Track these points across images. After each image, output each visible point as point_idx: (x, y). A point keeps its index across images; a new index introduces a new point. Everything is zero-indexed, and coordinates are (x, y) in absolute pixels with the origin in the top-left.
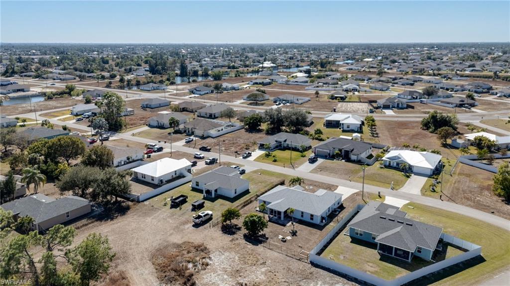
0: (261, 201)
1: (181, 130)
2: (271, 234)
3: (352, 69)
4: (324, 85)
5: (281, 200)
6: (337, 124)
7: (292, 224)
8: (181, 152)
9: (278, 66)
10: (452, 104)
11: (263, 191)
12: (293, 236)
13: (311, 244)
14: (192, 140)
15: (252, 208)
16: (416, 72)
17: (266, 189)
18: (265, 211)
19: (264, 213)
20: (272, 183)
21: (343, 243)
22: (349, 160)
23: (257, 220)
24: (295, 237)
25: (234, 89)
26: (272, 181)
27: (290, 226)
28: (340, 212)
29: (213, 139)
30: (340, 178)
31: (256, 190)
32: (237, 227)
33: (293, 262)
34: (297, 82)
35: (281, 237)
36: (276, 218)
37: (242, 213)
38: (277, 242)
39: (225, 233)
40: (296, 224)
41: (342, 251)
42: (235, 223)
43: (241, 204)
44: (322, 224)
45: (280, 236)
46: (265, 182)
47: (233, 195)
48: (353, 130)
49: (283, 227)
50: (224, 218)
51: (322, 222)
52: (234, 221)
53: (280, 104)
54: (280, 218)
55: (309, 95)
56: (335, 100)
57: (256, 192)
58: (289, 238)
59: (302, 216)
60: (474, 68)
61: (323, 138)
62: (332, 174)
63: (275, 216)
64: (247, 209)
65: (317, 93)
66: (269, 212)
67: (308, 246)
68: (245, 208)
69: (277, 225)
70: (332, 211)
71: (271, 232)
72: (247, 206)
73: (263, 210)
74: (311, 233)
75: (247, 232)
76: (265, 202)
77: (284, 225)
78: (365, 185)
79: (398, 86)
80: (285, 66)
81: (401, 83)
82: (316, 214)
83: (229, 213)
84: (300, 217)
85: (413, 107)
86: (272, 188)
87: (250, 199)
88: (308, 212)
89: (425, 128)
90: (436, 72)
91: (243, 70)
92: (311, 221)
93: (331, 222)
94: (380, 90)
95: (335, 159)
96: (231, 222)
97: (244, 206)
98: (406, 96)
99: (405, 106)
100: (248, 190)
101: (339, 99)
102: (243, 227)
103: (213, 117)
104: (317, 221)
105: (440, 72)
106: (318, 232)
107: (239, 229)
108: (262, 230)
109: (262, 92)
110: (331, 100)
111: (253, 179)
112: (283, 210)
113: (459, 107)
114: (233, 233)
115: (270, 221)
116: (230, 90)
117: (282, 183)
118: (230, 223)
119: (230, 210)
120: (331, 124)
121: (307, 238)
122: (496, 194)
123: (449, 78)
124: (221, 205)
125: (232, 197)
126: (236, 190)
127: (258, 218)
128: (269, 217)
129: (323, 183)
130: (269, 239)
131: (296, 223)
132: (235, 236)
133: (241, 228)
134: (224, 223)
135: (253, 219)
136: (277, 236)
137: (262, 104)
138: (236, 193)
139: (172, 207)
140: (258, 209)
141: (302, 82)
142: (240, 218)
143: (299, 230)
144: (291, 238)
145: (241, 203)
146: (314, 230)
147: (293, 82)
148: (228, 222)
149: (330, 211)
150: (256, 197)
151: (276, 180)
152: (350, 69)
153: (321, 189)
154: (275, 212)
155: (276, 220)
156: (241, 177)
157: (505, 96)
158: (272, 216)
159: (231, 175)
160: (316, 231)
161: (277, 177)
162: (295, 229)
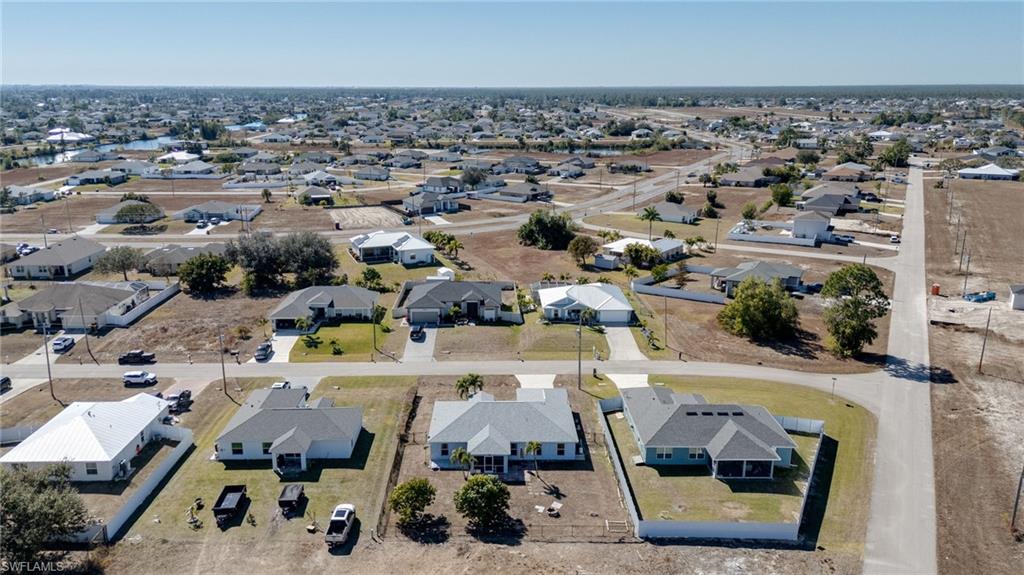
1: (11, 321)
2: (515, 509)
3: (276, 141)
4: (258, 177)
5: (485, 431)
6: (382, 254)
7: (532, 474)
8: (73, 379)
9: (98, 138)
10: (519, 196)
12: (558, 498)
13: (605, 504)
14: (73, 344)
15: (419, 468)
16: (402, 142)
21: (651, 482)
22: (481, 321)
24: (563, 499)
25: (39, 198)
26: (388, 397)
27: (533, 480)
29: (127, 331)
30: (499, 359)
31: (382, 425)
33: (615, 550)
34: (189, 172)
35: (540, 509)
41: (665, 498)
44: (584, 458)
45: (537, 507)
46: (378, 402)
48: (422, 262)
49: (522, 487)
51: (577, 452)
53: (205, 226)
54: (500, 470)
55: (249, 199)
56: (314, 207)
57: (385, 430)
58: (557, 505)
59: (540, 453)
60: (482, 133)
61: (387, 286)
62: (477, 355)
63: (489, 469)
65: (267, 194)
66: (472, 465)
67: (604, 508)
68: (404, 472)
71: (513, 505)
72: (403, 467)
74: (583, 482)
76: (445, 445)
77: (522, 483)
79: (396, 171)
80: (114, 137)
81: (400, 164)
82: (570, 441)
84: (537, 457)
85: (468, 208)
89: (528, 242)
90: (432, 141)
91: (14, 151)
92: (561, 458)
93: (587, 448)
94: (376, 180)
95: (455, 323)
97: (396, 468)
98: (437, 189)
99: (457, 206)
100: (363, 431)
101: (324, 204)
103: (67, 275)
105: (439, 141)
106: (590, 474)
109: (141, 200)
110: (305, 207)
112: (505, 451)
113: (532, 200)
114: (443, 537)
116: (32, 202)
120: (372, 254)
121: (586, 495)
122: (733, 334)
123: (465, 151)
124: (342, 482)
125: (347, 456)
130: (525, 522)
136: (533, 509)
137: (162, 229)
139: (224, 526)
140: (433, 465)
141: (202, 172)
143: (557, 483)
144: (561, 505)
145: (378, 464)
146: (582, 474)
147: (179, 173)
152: (271, 141)
154: (489, 460)
157: (571, 177)
158: (480, 471)
160: (587, 475)
162: (548, 483)
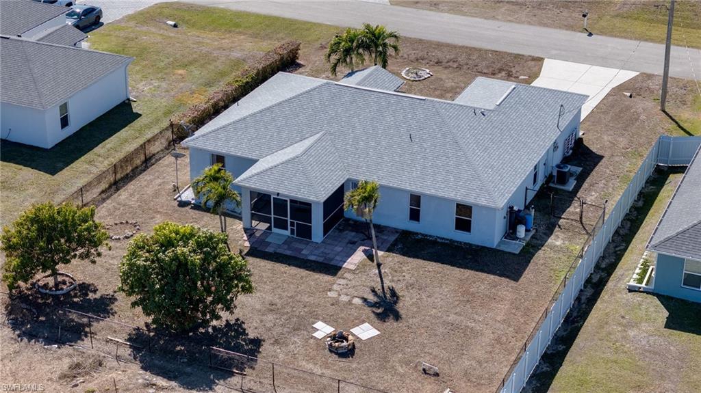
0: (197, 152)
2: (270, 317)
5: (307, 143)
7: (370, 257)
11: (201, 101)
12: (382, 317)
13: (479, 353)
15: (157, 194)
17: (216, 92)
18: (227, 205)
19: (226, 215)
20: (237, 63)
21: (632, 333)
23: (197, 258)
24: (391, 324)
26: (237, 54)
27: (361, 268)
28: (581, 179)
30: (542, 24)
31: (163, 102)
32: (91, 296)
35: (323, 330)
36: (288, 233)
37: (109, 221)
38: (312, 359)
39: (31, 336)
40: (390, 260)
41: (637, 378)
42: (80, 278)
43: (99, 178)
44: (515, 247)
45: (319, 325)
46: (205, 60)
47: (50, 134)
49: (327, 278)
50: (15, 262)
51: (511, 233)
52: (76, 270)
54: (305, 232)
57: (169, 112)
58: (365, 332)
59: (415, 215)
62: (504, 8)
63: (281, 225)
64: (134, 202)
66: (246, 210)
67: (465, 363)
68: (123, 195)
69: (293, 270)
70: (549, 178)
71: (272, 308)
72: (131, 186)
73: (218, 203)
74: (470, 298)
75: (150, 320)
76: (219, 159)
77: (331, 268)
78: (674, 50)
82: (483, 202)
83: (41, 230)
84: (404, 223)
86: (246, 89)
87: (143, 146)
88: (442, 194)
92: (461, 236)
93: (549, 231)
96: (55, 273)
97: (116, 185)
100: (126, 104)
102: (121, 296)
104: (489, 232)
106: (504, 286)
107: (103, 307)
108: (229, 307)
111: (142, 53)
112: (317, 193)
114: (75, 333)
115: (254, 252)
117: (289, 63)
118: (51, 281)
119: (45, 214)
121: (454, 327)
125: (49, 147)
126: (64, 108)
127: (200, 245)
128: (249, 232)
129: (470, 51)
130: (266, 348)
131: (389, 250)
132: (85, 345)
133: (113, 300)
134: (21, 283)
135: (176, 258)
136: (303, 325)
138: (65, 122)
140: (188, 195)
142: (101, 249)
143: (410, 286)
144: (375, 332)
145: (95, 171)
146: (482, 282)
148: (41, 277)
149: (541, 180)
150: (169, 134)
151: (259, 51)
153: (480, 80)
154: (281, 204)
155: (288, 242)
156: (85, 45)
158: (263, 226)
159: (32, 37)
161: (255, 36)
162: (387, 283)
